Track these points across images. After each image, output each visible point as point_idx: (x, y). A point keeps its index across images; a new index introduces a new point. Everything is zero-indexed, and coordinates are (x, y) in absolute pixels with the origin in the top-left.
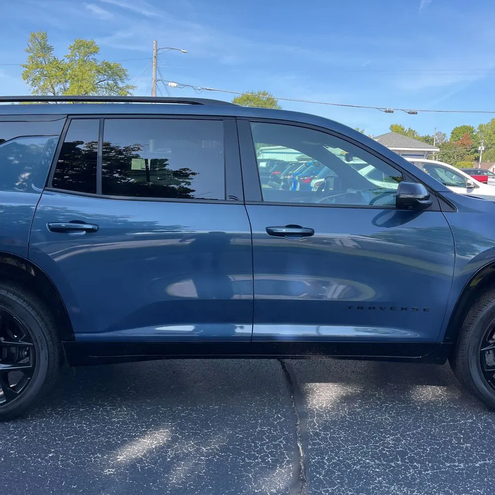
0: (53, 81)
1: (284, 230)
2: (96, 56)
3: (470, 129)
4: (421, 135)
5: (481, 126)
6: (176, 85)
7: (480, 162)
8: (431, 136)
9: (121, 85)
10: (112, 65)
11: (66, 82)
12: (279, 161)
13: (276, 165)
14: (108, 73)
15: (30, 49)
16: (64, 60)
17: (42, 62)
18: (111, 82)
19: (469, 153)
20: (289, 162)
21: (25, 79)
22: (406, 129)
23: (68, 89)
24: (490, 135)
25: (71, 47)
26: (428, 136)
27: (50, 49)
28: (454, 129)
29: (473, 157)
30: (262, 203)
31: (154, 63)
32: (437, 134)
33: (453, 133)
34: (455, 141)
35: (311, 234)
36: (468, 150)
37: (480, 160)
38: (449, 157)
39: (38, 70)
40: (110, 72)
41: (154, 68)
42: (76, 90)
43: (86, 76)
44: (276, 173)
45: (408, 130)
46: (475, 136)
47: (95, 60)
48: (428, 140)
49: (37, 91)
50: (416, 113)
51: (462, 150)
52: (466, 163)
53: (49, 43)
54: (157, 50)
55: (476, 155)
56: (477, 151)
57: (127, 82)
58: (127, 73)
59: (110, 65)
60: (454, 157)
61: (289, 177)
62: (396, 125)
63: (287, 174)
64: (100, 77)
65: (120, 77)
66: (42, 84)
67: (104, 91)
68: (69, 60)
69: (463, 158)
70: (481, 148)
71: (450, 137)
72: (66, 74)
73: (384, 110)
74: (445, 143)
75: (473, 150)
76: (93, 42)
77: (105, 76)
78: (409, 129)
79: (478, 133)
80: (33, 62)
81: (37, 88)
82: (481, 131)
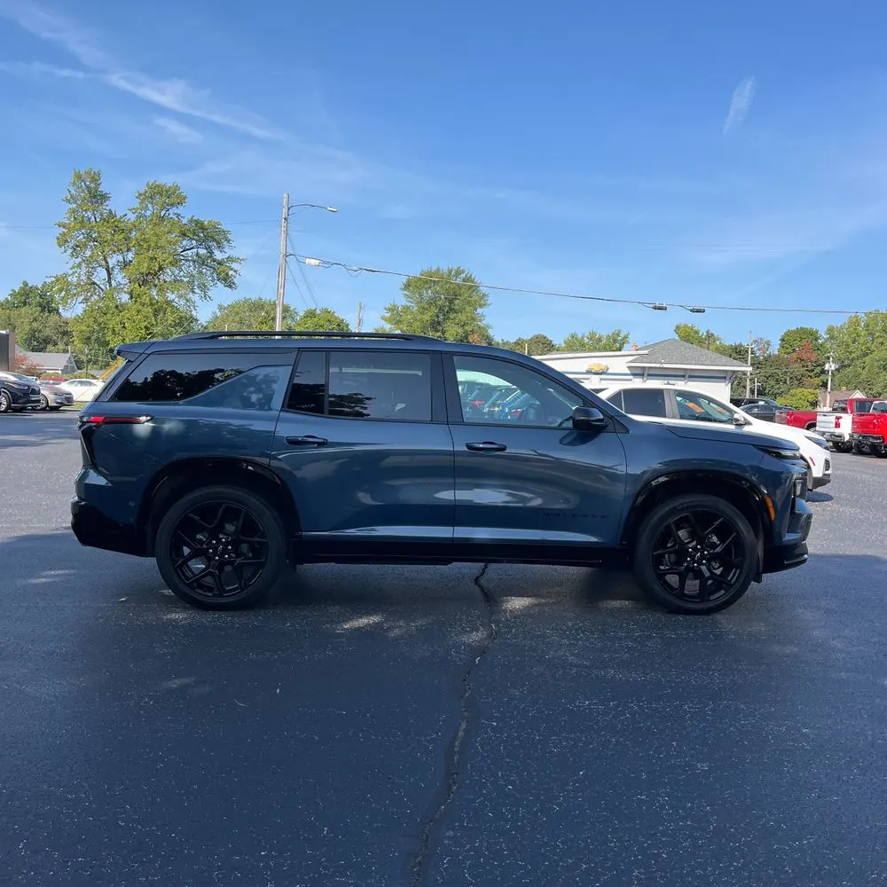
0: (107, 249)
1: (481, 446)
2: (180, 210)
3: (813, 335)
4: (728, 343)
5: (830, 330)
6: (318, 262)
7: (829, 390)
8: (745, 344)
9: (218, 255)
10: (206, 223)
11: (129, 250)
12: (482, 384)
13: (477, 391)
14: (198, 236)
15: (72, 197)
16: (126, 215)
17: (90, 219)
18: (202, 251)
19: (812, 374)
20: (499, 386)
21: (60, 246)
22: (703, 333)
23: (131, 262)
24: (848, 345)
25: (140, 195)
26: (741, 345)
27: (104, 197)
28: (786, 334)
29: (817, 381)
30: (463, 423)
31: (283, 229)
32: (755, 341)
33: (783, 340)
34: (788, 353)
35: (503, 449)
36: (809, 368)
37: (829, 386)
38: (777, 380)
39: (83, 231)
40: (202, 235)
41: (283, 235)
42: (146, 265)
43: (162, 242)
44: (477, 402)
45: (705, 334)
46: (821, 345)
47: (178, 215)
48: (738, 353)
49: (80, 264)
50: (704, 312)
51: (797, 369)
52: (806, 391)
53: (103, 188)
54: (289, 209)
55: (823, 377)
56: (823, 372)
57: (229, 252)
58: (229, 237)
59: (203, 224)
60: (786, 380)
61: (496, 409)
62: (686, 326)
63: (494, 405)
64: (184, 243)
65: (218, 243)
66: (88, 253)
67: (190, 266)
68: (135, 215)
69: (800, 383)
70: (830, 366)
71: (779, 346)
72: (130, 238)
73: (652, 306)
74: (770, 356)
75: (818, 370)
76: (177, 186)
77: (194, 242)
78: (708, 332)
79: (827, 340)
80: (75, 218)
81: (79, 260)
82: (832, 338)
